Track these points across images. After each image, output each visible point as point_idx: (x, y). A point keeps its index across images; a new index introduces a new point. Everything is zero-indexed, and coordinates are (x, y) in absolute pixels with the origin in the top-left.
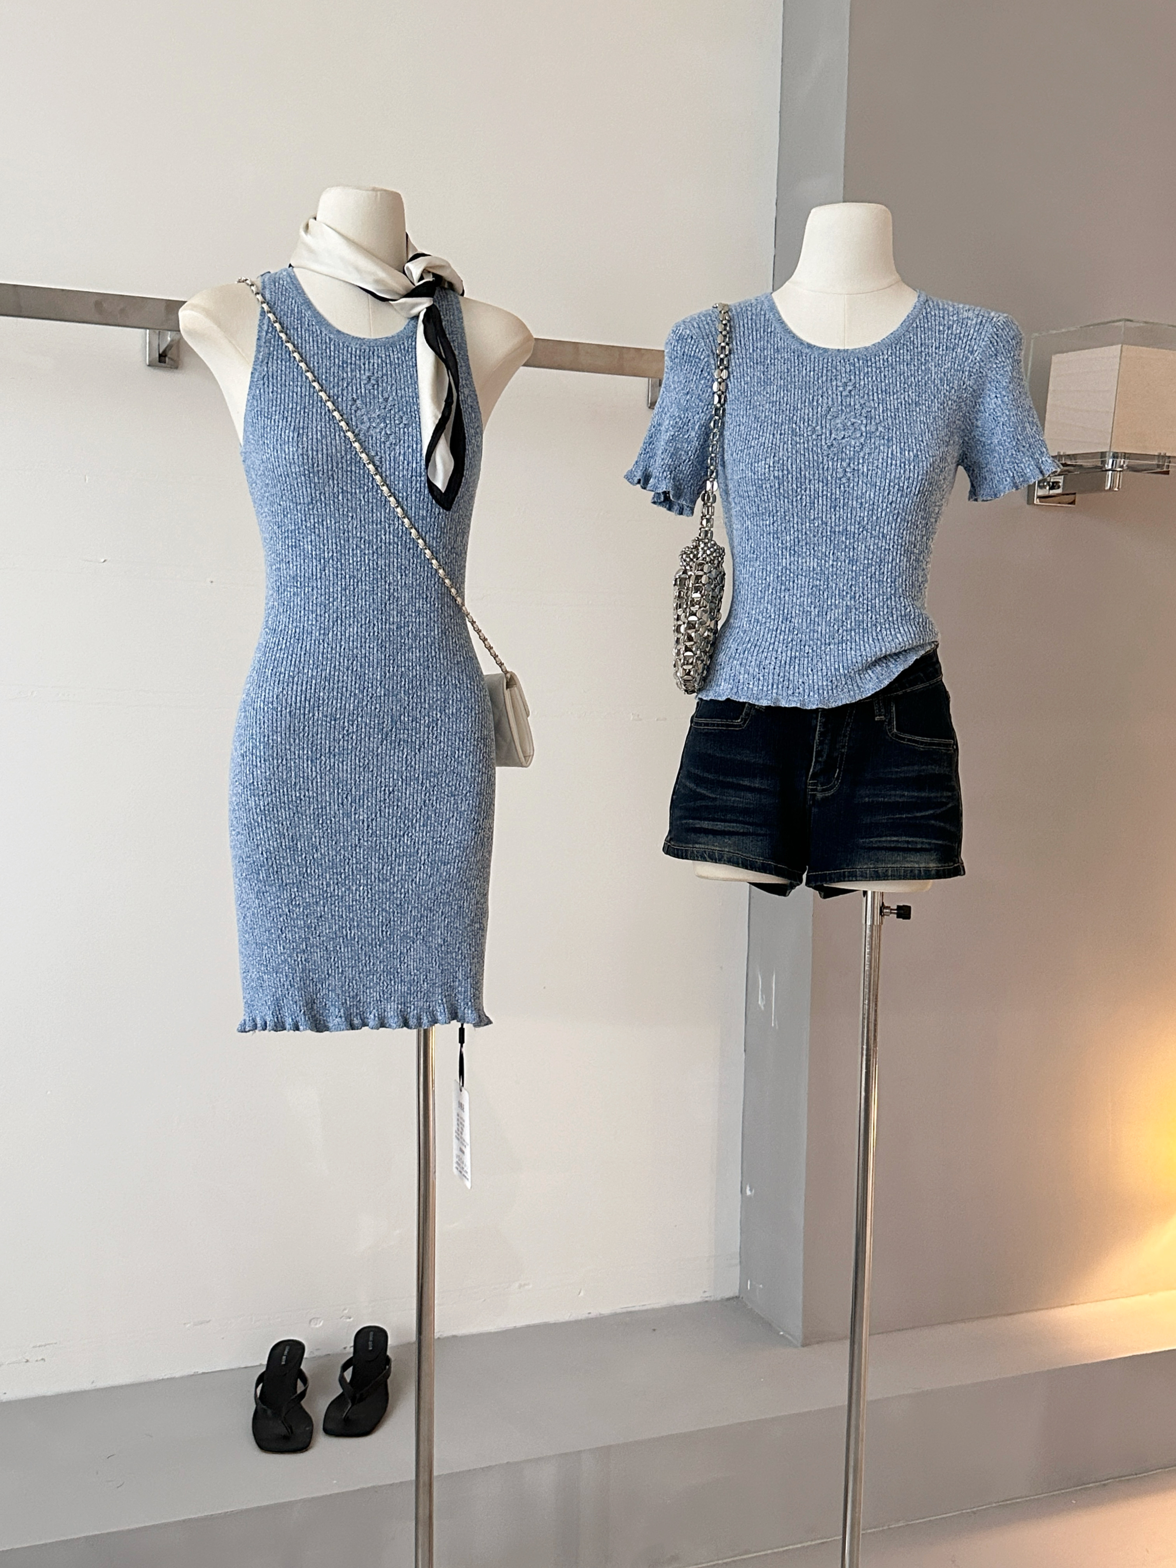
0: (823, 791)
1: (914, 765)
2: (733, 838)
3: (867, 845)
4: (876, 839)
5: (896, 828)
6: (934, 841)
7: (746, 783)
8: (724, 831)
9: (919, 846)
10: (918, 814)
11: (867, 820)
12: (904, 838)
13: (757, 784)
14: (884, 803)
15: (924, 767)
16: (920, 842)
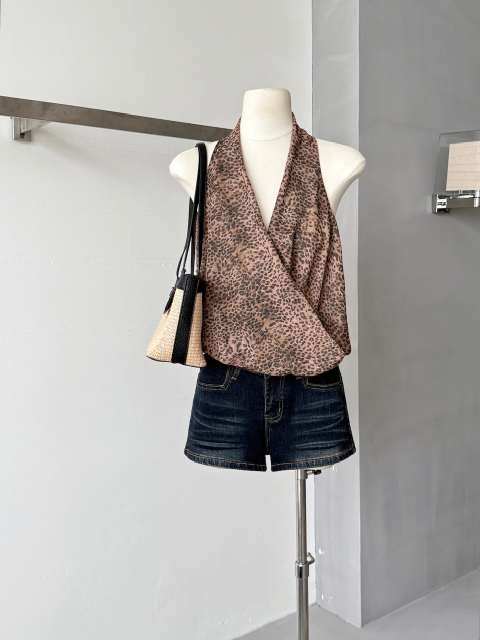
0: (273, 420)
1: (321, 400)
2: (224, 452)
3: (300, 448)
4: (304, 444)
5: (316, 437)
6: (336, 441)
7: (229, 420)
8: (218, 448)
9: (329, 446)
10: (326, 427)
11: (299, 434)
12: (320, 442)
13: (235, 420)
14: (307, 424)
15: (326, 401)
16: (329, 443)
